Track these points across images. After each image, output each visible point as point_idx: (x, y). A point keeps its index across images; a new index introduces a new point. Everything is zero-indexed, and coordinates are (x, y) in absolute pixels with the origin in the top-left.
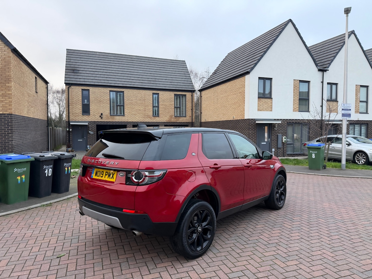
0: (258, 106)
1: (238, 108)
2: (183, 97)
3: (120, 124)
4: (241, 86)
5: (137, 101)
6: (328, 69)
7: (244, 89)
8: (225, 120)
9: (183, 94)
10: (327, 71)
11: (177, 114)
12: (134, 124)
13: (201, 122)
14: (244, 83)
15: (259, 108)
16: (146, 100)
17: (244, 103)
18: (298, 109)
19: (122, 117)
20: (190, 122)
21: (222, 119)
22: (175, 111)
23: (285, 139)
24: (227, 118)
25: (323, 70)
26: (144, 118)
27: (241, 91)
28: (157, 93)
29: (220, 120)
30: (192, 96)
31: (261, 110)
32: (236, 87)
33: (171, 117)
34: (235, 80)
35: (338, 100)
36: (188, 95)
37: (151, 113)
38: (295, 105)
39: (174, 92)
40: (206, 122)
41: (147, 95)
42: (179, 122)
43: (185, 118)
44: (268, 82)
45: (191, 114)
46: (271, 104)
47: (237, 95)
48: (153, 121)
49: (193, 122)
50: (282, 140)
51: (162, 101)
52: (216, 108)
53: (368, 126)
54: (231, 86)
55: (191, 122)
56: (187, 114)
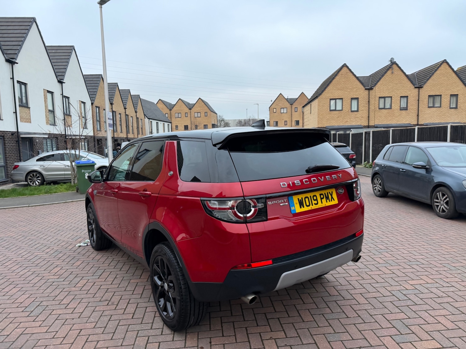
6: (16, 62)
25: (11, 62)
35: (29, 105)
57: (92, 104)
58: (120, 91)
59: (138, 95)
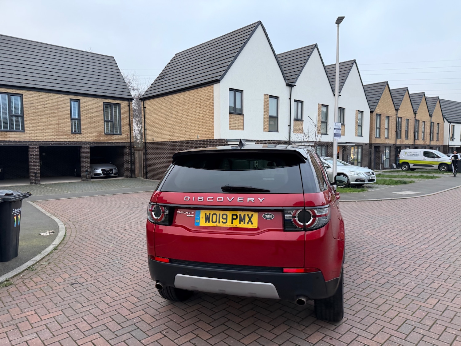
0: (230, 124)
1: (204, 125)
2: (115, 107)
3: (18, 145)
4: (207, 98)
5: (44, 110)
6: (295, 85)
7: (212, 102)
8: (185, 140)
9: (117, 103)
10: (294, 87)
11: (107, 131)
12: (42, 145)
13: (145, 142)
14: (211, 93)
15: (230, 126)
16: (60, 109)
17: (213, 119)
18: (268, 128)
19: (21, 134)
20: (128, 143)
21: (180, 138)
22: (104, 127)
23: (257, 163)
24: (188, 138)
25: (291, 85)
26: (57, 135)
27: (208, 104)
28: (77, 99)
29: (177, 140)
30: (129, 106)
31: (232, 129)
32: (200, 97)
33: (99, 134)
34: (199, 90)
35: (304, 119)
36: (124, 104)
37: (68, 129)
38: (265, 124)
39: (102, 99)
40: (153, 142)
41: (61, 101)
42: (111, 141)
43: (120, 137)
44: (238, 95)
45: (129, 131)
46: (243, 122)
47: (202, 109)
48: (73, 141)
49: (132, 142)
50: (254, 165)
51: (85, 111)
52: (170, 124)
53: (327, 148)
54: (192, 96)
55: (130, 142)
56: (123, 131)
57: (372, 112)
58: (410, 96)
59: (437, 97)
